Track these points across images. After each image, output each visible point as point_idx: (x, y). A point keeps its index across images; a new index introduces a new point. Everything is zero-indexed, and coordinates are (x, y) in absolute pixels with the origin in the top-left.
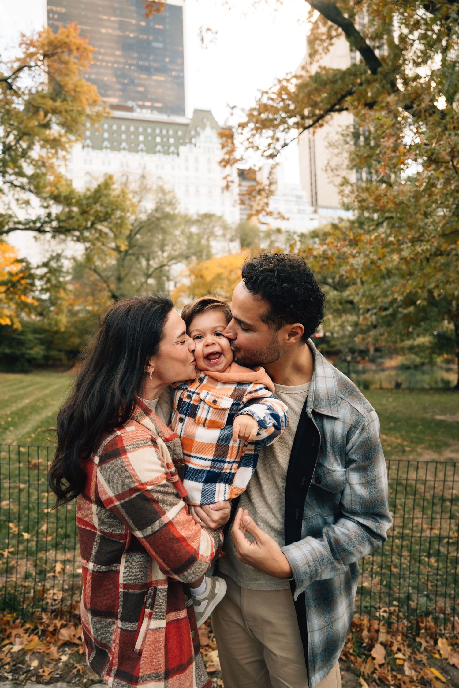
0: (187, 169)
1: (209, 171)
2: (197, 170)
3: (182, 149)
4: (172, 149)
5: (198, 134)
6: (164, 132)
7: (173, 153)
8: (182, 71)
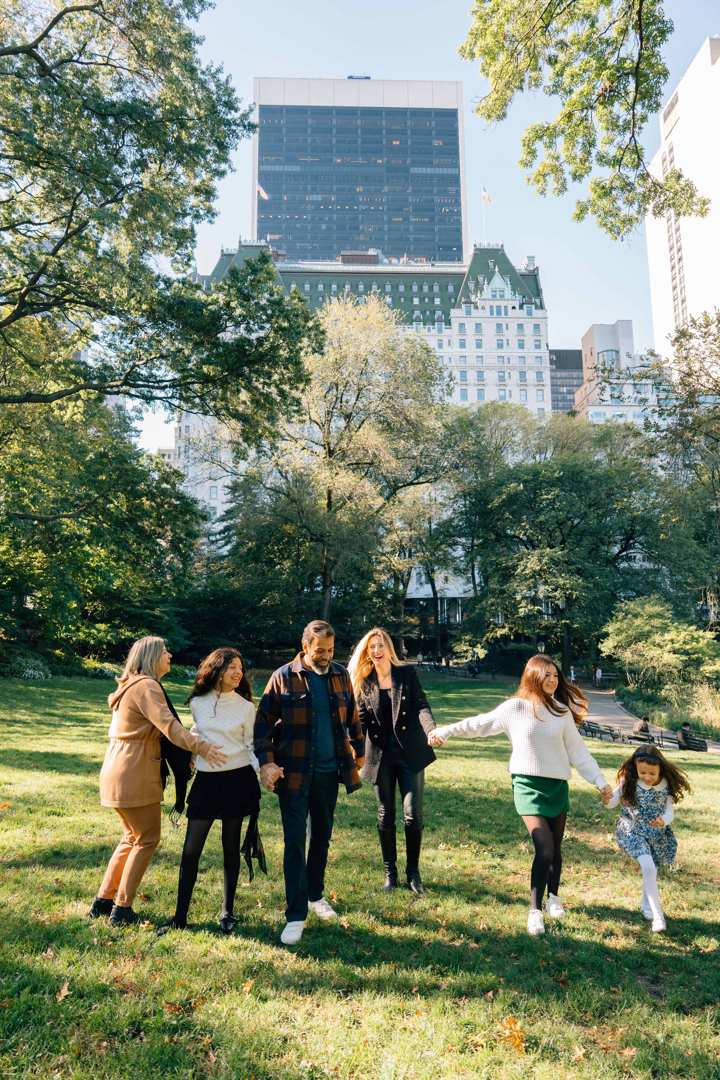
0: (463, 345)
1: (500, 346)
2: (479, 345)
3: (454, 313)
4: (438, 313)
5: (479, 288)
6: (426, 288)
7: (440, 321)
8: (458, 203)
